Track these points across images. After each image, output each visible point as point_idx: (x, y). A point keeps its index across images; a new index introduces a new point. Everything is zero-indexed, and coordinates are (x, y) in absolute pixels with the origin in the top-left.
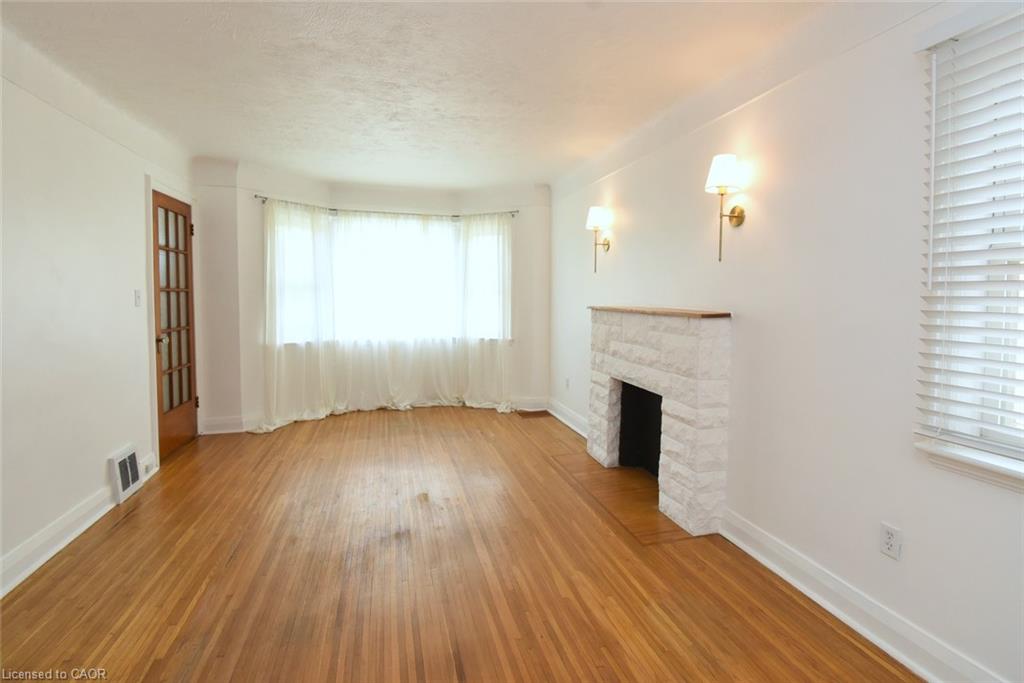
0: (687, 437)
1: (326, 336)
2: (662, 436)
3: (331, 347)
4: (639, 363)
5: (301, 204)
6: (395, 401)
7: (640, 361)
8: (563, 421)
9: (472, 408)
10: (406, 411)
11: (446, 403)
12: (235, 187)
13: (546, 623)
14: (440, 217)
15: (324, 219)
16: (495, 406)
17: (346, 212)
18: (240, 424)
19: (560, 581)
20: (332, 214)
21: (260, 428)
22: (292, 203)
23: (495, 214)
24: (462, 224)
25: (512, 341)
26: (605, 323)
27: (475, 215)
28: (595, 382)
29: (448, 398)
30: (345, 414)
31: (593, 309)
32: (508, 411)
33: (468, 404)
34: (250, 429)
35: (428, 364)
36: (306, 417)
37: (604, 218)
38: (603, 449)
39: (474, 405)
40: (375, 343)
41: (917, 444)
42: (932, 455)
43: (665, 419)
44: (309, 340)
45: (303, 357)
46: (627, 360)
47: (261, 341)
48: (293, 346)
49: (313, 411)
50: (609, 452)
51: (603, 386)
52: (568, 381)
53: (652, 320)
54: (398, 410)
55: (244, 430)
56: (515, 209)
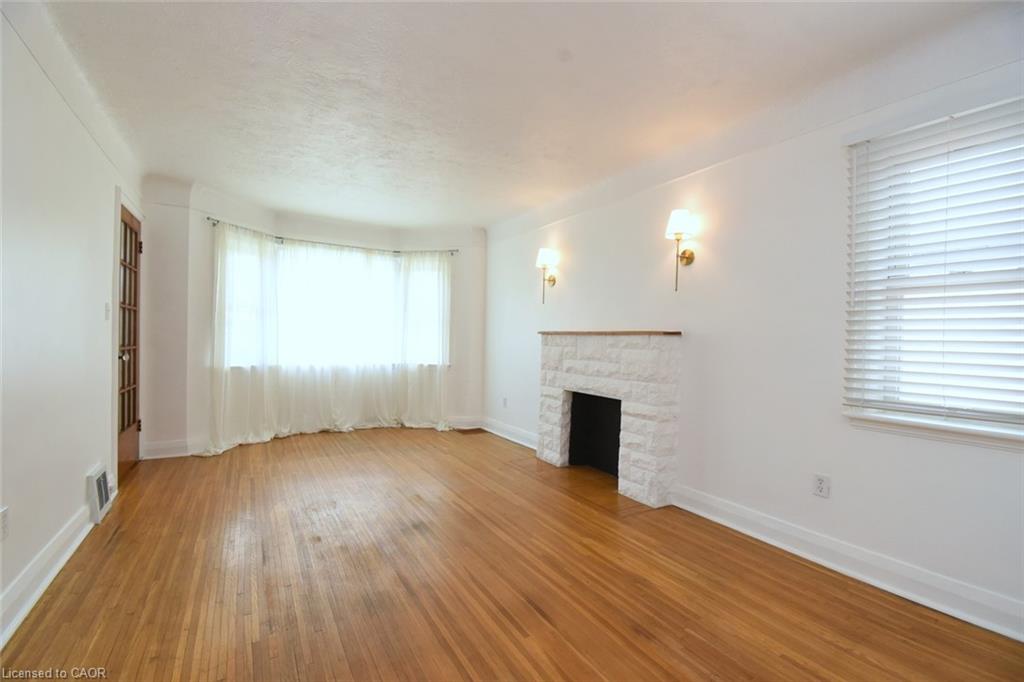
0: (649, 430)
1: (271, 362)
2: (622, 433)
3: (275, 371)
4: (597, 376)
5: (250, 230)
6: (338, 423)
7: (599, 373)
8: (499, 434)
9: (412, 428)
10: (350, 432)
11: (386, 425)
12: (188, 207)
13: (584, 573)
14: (382, 252)
15: (270, 246)
16: (434, 426)
17: (293, 241)
18: (186, 448)
19: (576, 546)
20: (277, 242)
21: (208, 451)
22: (242, 228)
23: (436, 251)
24: (402, 260)
25: (450, 366)
26: (557, 345)
27: (416, 252)
28: (546, 396)
29: (387, 420)
30: (288, 437)
31: (543, 333)
32: (447, 429)
33: (407, 425)
34: (195, 452)
35: (369, 390)
36: (251, 440)
37: (551, 258)
38: (555, 452)
39: (414, 426)
40: (318, 368)
41: (845, 413)
42: (853, 419)
43: (623, 418)
44: (254, 364)
45: (249, 381)
46: (583, 374)
47: (208, 363)
48: (239, 368)
49: (257, 434)
50: (561, 454)
51: (556, 398)
52: (505, 400)
53: (610, 339)
54: (340, 432)
55: (189, 454)
56: (455, 249)
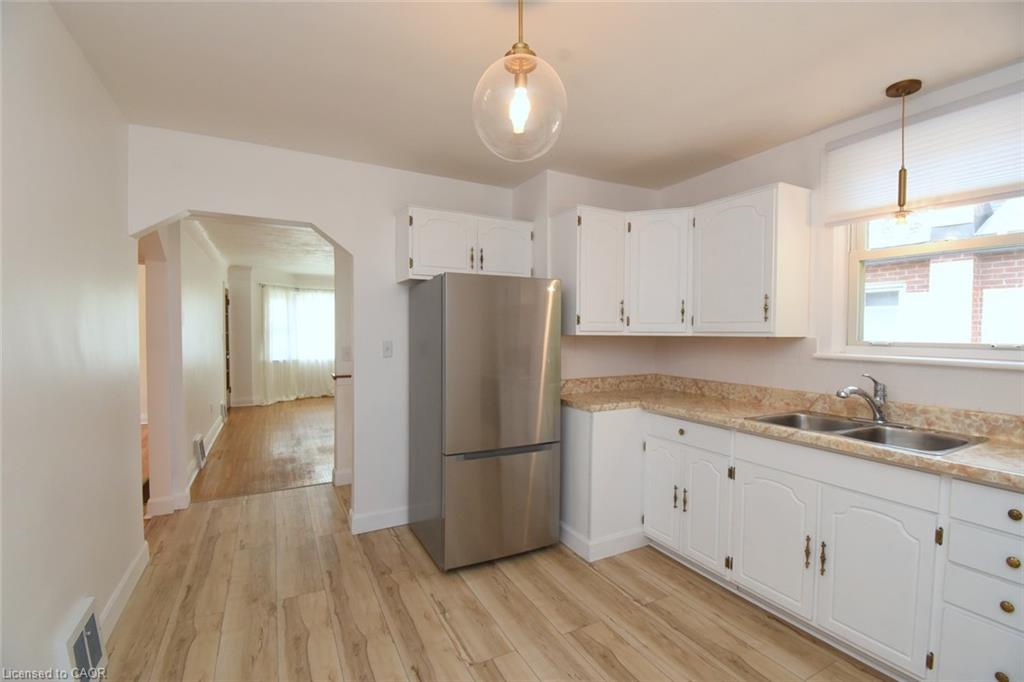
1: (294, 357)
3: (296, 363)
5: (281, 286)
6: (331, 392)
12: (250, 280)
15: (292, 293)
17: (304, 290)
18: (252, 402)
20: (296, 291)
21: (263, 404)
22: (277, 286)
30: (304, 398)
34: (258, 404)
36: (284, 399)
44: (285, 359)
45: (282, 367)
47: (262, 359)
48: (277, 362)
49: (287, 396)
54: (333, 397)
